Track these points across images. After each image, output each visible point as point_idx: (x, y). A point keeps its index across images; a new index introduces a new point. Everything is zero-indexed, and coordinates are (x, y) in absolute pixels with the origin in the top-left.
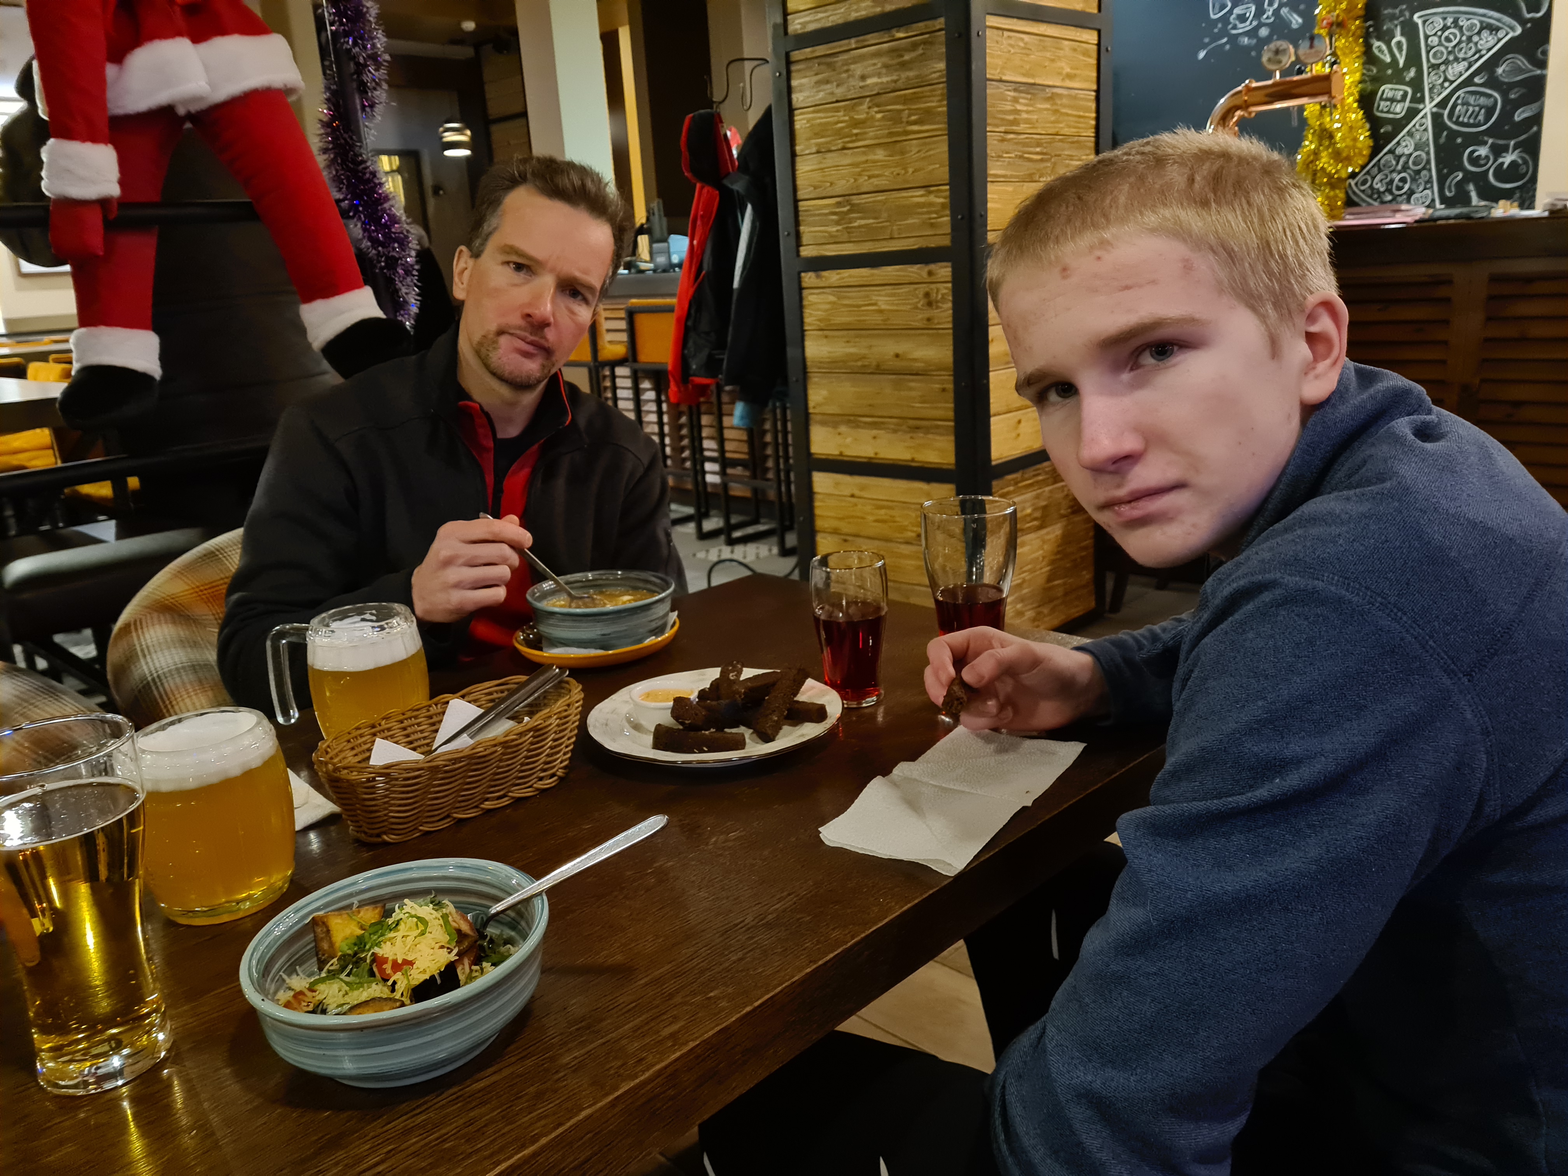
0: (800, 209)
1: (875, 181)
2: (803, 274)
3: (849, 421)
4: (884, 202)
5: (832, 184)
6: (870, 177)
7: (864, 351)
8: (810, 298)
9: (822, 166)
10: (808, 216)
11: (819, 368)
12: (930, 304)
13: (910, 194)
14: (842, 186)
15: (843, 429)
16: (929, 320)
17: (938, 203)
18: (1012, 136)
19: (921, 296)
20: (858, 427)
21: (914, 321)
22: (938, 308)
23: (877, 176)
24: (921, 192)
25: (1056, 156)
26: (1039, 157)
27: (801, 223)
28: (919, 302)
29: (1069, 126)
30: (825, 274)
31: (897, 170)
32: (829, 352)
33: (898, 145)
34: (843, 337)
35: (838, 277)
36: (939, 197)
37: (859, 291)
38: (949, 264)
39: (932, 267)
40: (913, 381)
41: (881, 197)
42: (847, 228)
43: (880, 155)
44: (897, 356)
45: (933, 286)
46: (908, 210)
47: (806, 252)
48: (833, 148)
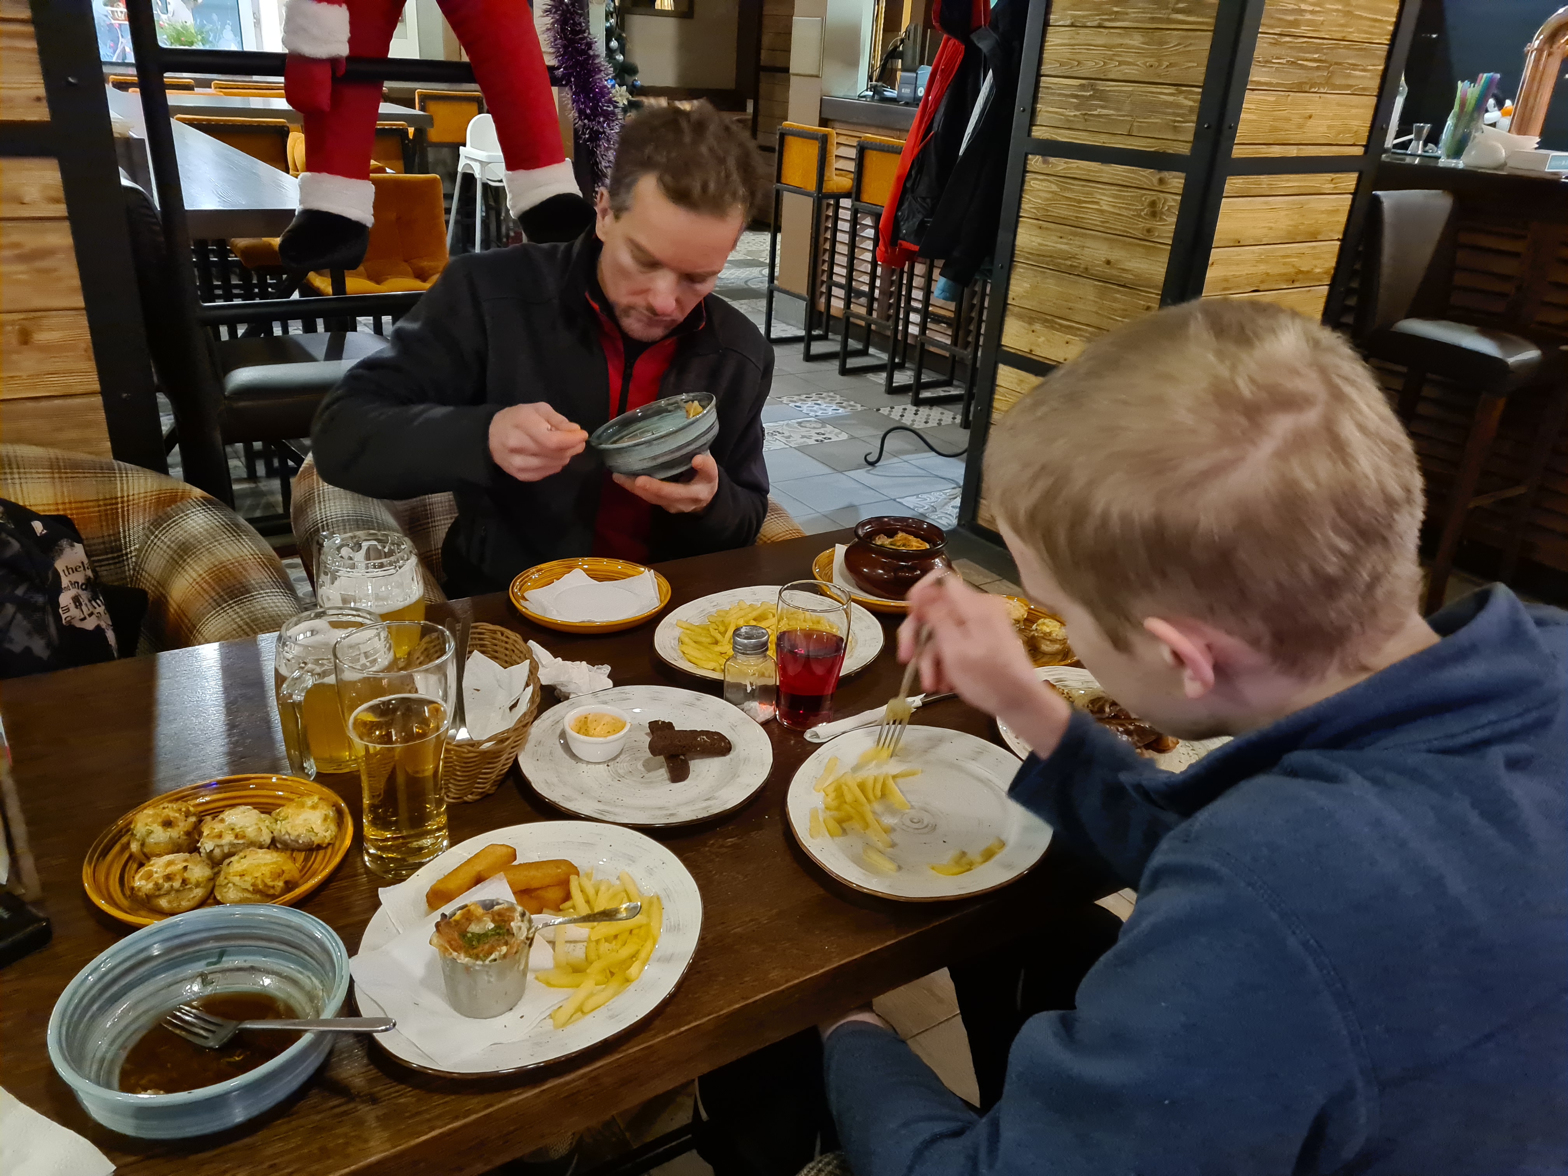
0: (1042, 84)
1: (1126, 69)
2: (1030, 156)
3: (1047, 321)
4: (1130, 94)
5: (1079, 63)
6: (1121, 63)
7: (1076, 250)
8: (1033, 183)
9: (1073, 42)
10: (1048, 94)
11: (1028, 259)
12: (1154, 214)
13: (1158, 90)
14: (1089, 68)
15: (1037, 326)
16: (1149, 231)
17: (1187, 106)
18: (1288, 39)
19: (1146, 204)
20: (1053, 328)
21: (1134, 229)
22: (1161, 219)
23: (1129, 64)
24: (1171, 90)
25: (1336, 64)
26: (1315, 65)
27: (1040, 100)
28: (1142, 210)
29: (1360, 31)
30: (1052, 160)
31: (1151, 61)
32: (1040, 244)
33: (1158, 34)
34: (1056, 230)
35: (1066, 166)
36: (1190, 99)
37: (1083, 186)
38: (1183, 175)
39: (1166, 174)
40: (1119, 292)
41: (1129, 88)
42: (1086, 114)
43: (1136, 40)
44: (1108, 262)
45: (1162, 195)
46: (1153, 108)
47: (1038, 133)
48: (1089, 24)
